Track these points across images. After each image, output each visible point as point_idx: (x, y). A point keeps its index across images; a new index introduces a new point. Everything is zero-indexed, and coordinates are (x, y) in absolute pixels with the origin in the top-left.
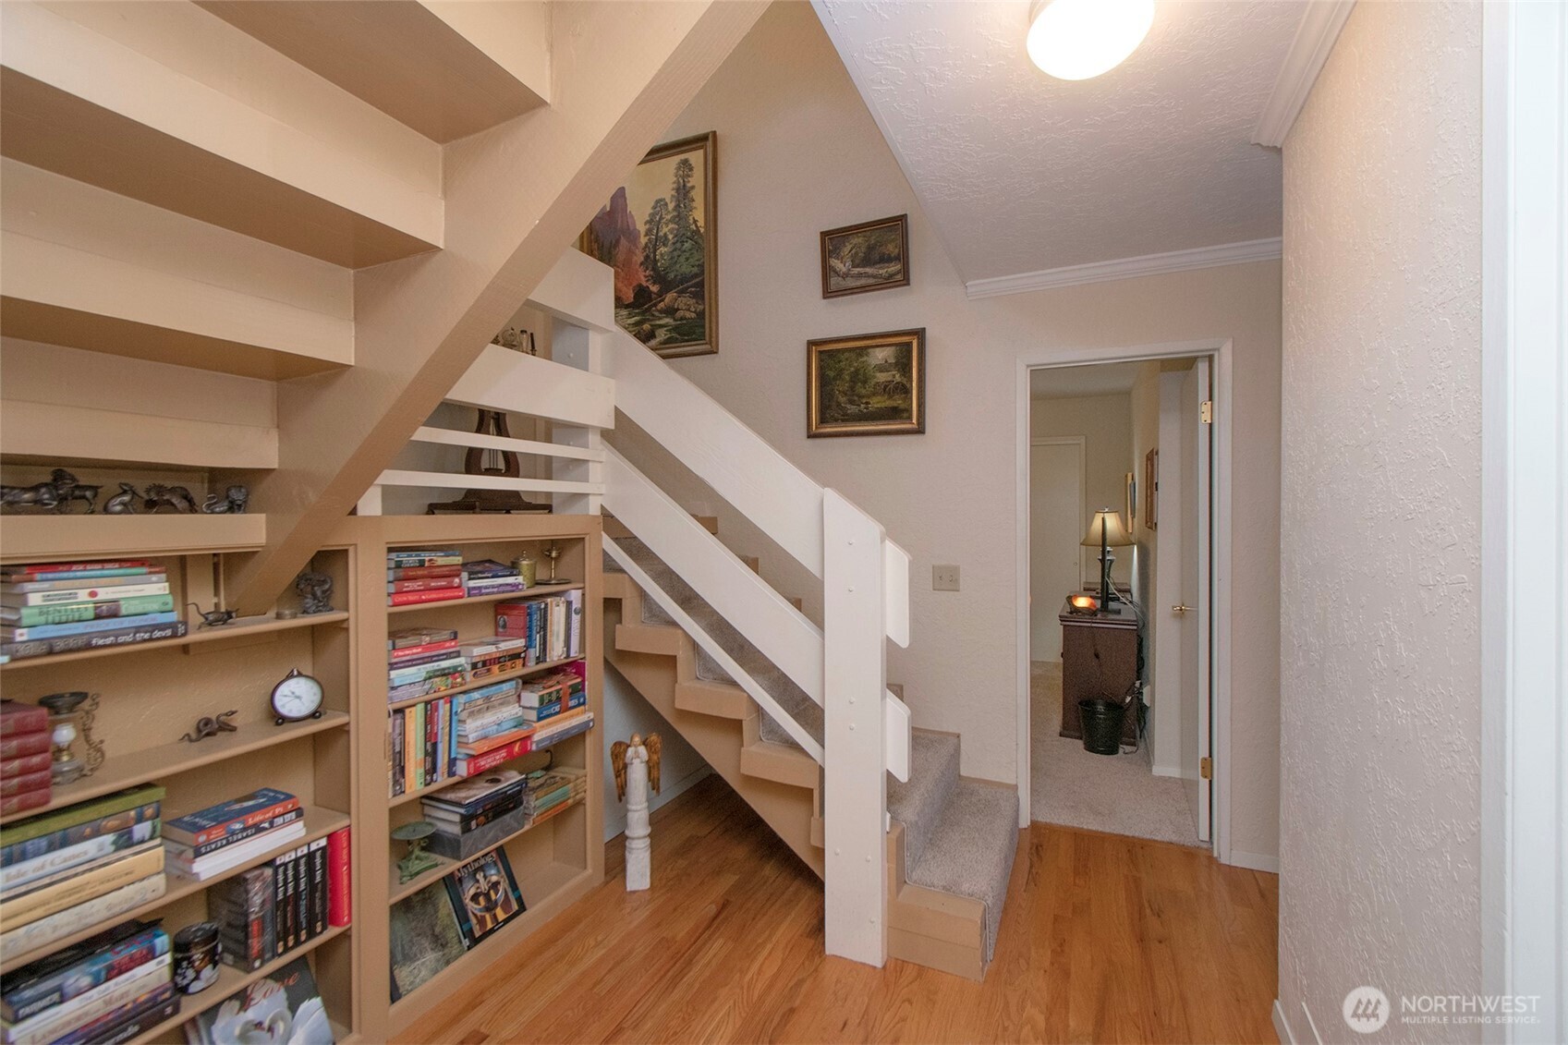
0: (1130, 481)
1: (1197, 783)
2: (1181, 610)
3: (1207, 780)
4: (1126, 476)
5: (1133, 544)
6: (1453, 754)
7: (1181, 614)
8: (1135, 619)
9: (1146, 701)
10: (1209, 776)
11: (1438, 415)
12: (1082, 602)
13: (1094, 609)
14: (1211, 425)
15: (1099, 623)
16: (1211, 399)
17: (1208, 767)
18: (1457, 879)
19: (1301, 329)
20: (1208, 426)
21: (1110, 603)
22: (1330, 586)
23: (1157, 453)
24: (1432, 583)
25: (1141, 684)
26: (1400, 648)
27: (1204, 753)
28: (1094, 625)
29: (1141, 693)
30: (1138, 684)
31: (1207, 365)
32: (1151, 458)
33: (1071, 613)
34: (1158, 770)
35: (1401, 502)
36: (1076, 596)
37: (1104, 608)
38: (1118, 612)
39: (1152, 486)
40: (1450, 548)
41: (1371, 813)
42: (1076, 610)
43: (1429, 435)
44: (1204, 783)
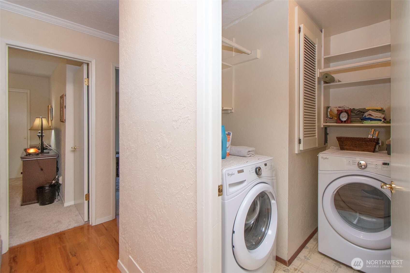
0: (50, 108)
1: (84, 203)
2: (75, 148)
3: (87, 201)
4: (48, 106)
5: (53, 129)
6: (185, 165)
7: (74, 150)
8: (55, 154)
9: (60, 182)
10: (88, 199)
11: (179, 73)
12: (32, 151)
13: (38, 153)
14: (88, 86)
15: (41, 157)
16: (88, 77)
17: (88, 197)
18: (186, 198)
19: (127, 53)
20: (87, 86)
21: (44, 150)
22: (139, 128)
23: (65, 96)
24: (177, 120)
25: (58, 177)
26: (166, 140)
27: (86, 192)
28: (38, 159)
29: (59, 180)
30: (57, 177)
31: (86, 66)
32: (62, 98)
33: (27, 155)
34: (66, 205)
35: (166, 99)
36: (29, 149)
37: (42, 152)
38: (49, 153)
39: (62, 107)
40: (183, 109)
41: (155, 190)
42: (30, 154)
43: (176, 79)
44: (86, 202)
